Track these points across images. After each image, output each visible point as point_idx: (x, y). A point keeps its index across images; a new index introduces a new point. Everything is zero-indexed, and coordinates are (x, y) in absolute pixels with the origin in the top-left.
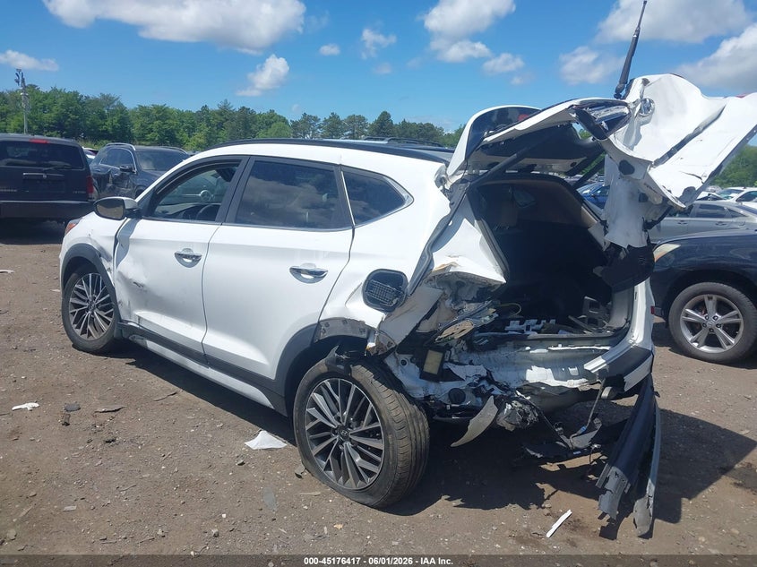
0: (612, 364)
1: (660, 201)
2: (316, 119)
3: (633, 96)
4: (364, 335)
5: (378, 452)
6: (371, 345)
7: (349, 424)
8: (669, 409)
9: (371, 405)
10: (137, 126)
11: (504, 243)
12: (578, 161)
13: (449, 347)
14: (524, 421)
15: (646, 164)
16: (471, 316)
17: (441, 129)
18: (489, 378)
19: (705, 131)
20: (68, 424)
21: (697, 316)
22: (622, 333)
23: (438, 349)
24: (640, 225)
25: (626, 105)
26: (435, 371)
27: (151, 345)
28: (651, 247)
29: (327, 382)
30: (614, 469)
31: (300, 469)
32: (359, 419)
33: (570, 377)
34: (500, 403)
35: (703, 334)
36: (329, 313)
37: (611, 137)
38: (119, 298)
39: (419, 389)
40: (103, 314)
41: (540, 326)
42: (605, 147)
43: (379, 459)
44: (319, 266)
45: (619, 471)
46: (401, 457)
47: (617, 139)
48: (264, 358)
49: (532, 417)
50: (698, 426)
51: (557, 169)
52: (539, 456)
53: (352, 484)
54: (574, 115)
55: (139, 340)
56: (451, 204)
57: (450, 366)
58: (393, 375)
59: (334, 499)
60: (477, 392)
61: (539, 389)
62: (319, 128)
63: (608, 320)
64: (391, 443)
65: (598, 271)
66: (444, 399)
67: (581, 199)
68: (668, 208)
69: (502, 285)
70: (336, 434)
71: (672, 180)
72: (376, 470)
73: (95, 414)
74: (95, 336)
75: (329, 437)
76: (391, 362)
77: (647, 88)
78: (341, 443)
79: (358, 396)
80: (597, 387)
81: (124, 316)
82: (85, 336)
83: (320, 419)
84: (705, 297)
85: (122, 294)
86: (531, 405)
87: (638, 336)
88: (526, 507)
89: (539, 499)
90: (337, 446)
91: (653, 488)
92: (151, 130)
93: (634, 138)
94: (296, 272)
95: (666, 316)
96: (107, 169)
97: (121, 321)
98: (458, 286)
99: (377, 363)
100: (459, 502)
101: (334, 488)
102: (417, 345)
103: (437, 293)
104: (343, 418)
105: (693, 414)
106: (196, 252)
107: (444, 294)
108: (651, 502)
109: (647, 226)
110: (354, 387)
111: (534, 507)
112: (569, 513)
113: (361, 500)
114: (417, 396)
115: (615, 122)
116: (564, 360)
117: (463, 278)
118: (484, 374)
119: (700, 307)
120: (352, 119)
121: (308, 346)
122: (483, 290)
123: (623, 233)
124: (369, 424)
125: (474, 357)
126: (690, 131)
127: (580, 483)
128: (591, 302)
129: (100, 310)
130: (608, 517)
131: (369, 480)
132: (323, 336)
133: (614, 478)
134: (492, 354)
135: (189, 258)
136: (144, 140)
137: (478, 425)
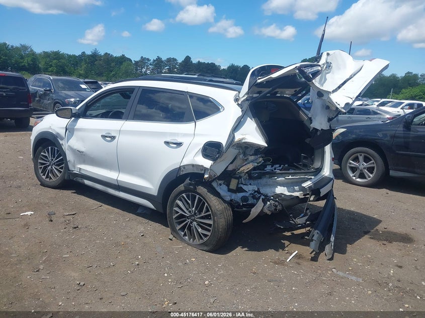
0: (315, 184)
1: (335, 109)
2: (148, 60)
3: (322, 61)
4: (203, 172)
5: (210, 225)
6: (206, 176)
7: (195, 214)
8: (341, 207)
9: (206, 204)
10: (43, 63)
11: (266, 128)
12: (298, 89)
13: (240, 177)
14: (276, 209)
15: (329, 93)
16: (252, 161)
17: (219, 66)
18: (258, 192)
19: (355, 76)
20: (52, 221)
21: (355, 164)
22: (319, 170)
23: (236, 178)
24: (326, 120)
25: (320, 66)
26: (235, 188)
27: (87, 182)
28: (332, 130)
29: (184, 195)
30: (317, 231)
31: (171, 237)
32: (200, 211)
33: (294, 191)
34: (265, 202)
35: (358, 173)
36: (185, 162)
37: (314, 81)
38: (68, 159)
39: (228, 196)
40: (58, 168)
41: (281, 168)
42: (311, 85)
43: (210, 229)
44: (179, 140)
45: (319, 232)
46: (221, 227)
47: (316, 82)
48: (151, 185)
49: (279, 207)
50: (354, 214)
51: (288, 93)
52: (282, 227)
53: (197, 241)
54: (297, 71)
55: (80, 180)
56: (242, 111)
57: (242, 186)
58: (216, 190)
59: (189, 249)
60: (254, 197)
61: (281, 196)
62: (151, 65)
63: (312, 164)
64: (216, 220)
65: (308, 141)
66: (239, 201)
67: (299, 107)
68: (338, 112)
69: (266, 147)
70: (189, 219)
71: (340, 99)
72: (209, 234)
73: (64, 216)
74: (54, 179)
75: (186, 220)
76: (214, 184)
77: (329, 57)
78: (191, 223)
79: (200, 200)
80: (308, 196)
81: (71, 168)
82: (48, 180)
83: (181, 212)
84: (359, 154)
85: (70, 157)
86: (278, 202)
87: (327, 172)
88: (277, 250)
89: (283, 247)
90: (189, 225)
91: (334, 238)
92: (51, 66)
93: (323, 80)
94: (167, 143)
95: (340, 164)
96: (34, 89)
97: (69, 170)
98: (246, 148)
99: (208, 185)
100: (246, 249)
101: (189, 244)
102: (227, 176)
103: (236, 151)
104: (193, 211)
105: (352, 209)
106: (113, 134)
107: (239, 152)
108: (333, 244)
109: (330, 120)
110: (198, 196)
111: (281, 250)
112: (297, 252)
113: (202, 248)
114: (227, 200)
115: (315, 74)
116: (292, 183)
117: (248, 145)
118: (256, 189)
119: (356, 159)
120: (169, 60)
121: (175, 178)
122: (257, 150)
123: (319, 123)
124: (205, 213)
125: (252, 182)
126: (348, 77)
127: (301, 240)
128: (304, 157)
129: (56, 166)
130: (314, 253)
131: (205, 239)
132: (182, 173)
133: (316, 235)
134: (259, 181)
135: (109, 137)
136: (47, 72)
137: (255, 212)
